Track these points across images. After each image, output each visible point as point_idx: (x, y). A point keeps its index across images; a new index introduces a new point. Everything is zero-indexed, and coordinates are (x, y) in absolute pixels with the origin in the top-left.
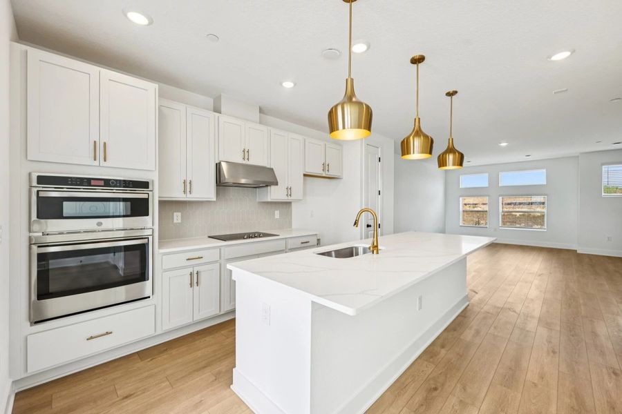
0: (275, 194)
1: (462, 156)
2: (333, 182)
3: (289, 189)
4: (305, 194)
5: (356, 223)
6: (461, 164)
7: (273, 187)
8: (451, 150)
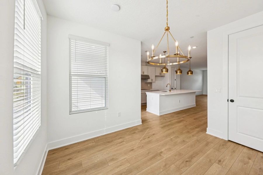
0: (149, 81)
1: (192, 72)
2: (162, 77)
3: (152, 80)
4: (155, 80)
5: (167, 86)
6: (192, 74)
7: (149, 79)
8: (190, 71)
